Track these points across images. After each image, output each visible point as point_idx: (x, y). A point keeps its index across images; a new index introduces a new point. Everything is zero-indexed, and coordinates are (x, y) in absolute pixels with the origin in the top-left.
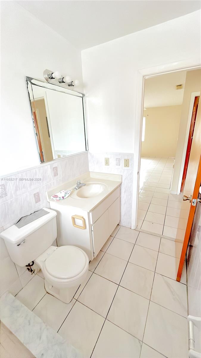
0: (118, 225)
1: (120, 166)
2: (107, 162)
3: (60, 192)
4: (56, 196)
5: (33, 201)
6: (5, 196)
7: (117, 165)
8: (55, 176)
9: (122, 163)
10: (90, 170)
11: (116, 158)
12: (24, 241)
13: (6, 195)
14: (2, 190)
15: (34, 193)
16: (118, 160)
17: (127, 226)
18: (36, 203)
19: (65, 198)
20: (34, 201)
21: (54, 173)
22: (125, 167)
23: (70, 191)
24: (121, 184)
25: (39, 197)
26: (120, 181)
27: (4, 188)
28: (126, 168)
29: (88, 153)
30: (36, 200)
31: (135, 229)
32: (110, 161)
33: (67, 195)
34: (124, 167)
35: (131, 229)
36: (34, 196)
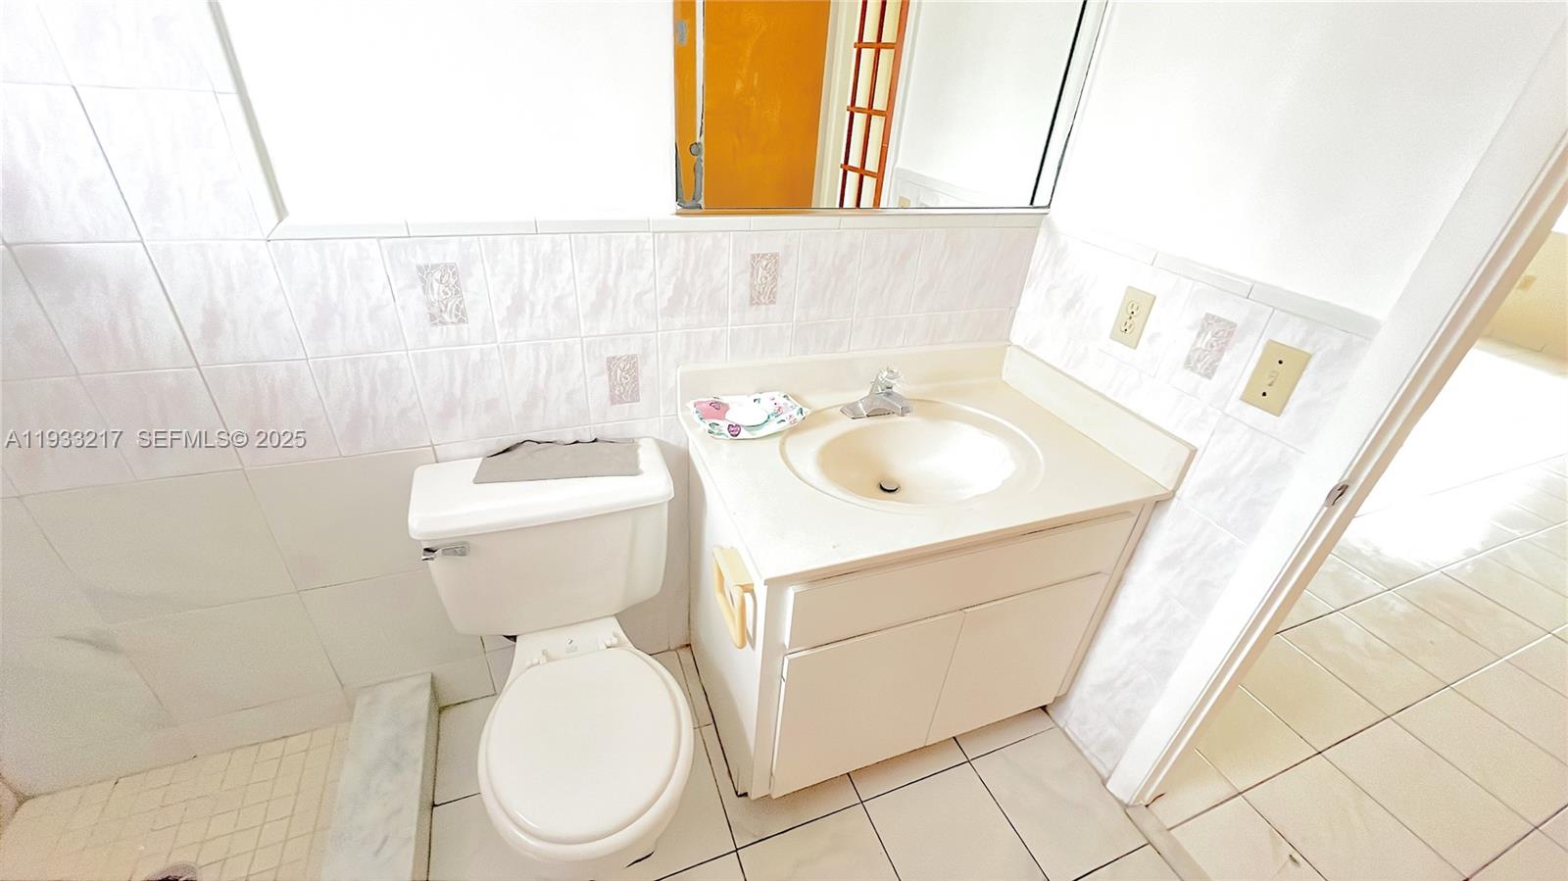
0: (1044, 708)
1: (1209, 376)
2: (1131, 321)
3: (757, 396)
4: (718, 408)
5: (600, 387)
6: (454, 320)
7: (1189, 364)
8: (754, 301)
9: (1240, 364)
10: (1017, 337)
11: (1208, 316)
12: (458, 548)
13: (461, 321)
14: (442, 287)
15: (612, 355)
16: (1219, 334)
17: (1086, 753)
18: (614, 400)
19: (744, 434)
20: (605, 391)
21: (752, 286)
22: (1246, 398)
23: (794, 412)
24: (1160, 503)
25: (635, 379)
26: (1166, 481)
27: (452, 281)
28: (1253, 414)
29: (1037, 227)
30: (612, 388)
31: (1125, 806)
32: (1157, 321)
33: (773, 427)
34: (1234, 404)
35: (1104, 783)
36: (609, 369)
